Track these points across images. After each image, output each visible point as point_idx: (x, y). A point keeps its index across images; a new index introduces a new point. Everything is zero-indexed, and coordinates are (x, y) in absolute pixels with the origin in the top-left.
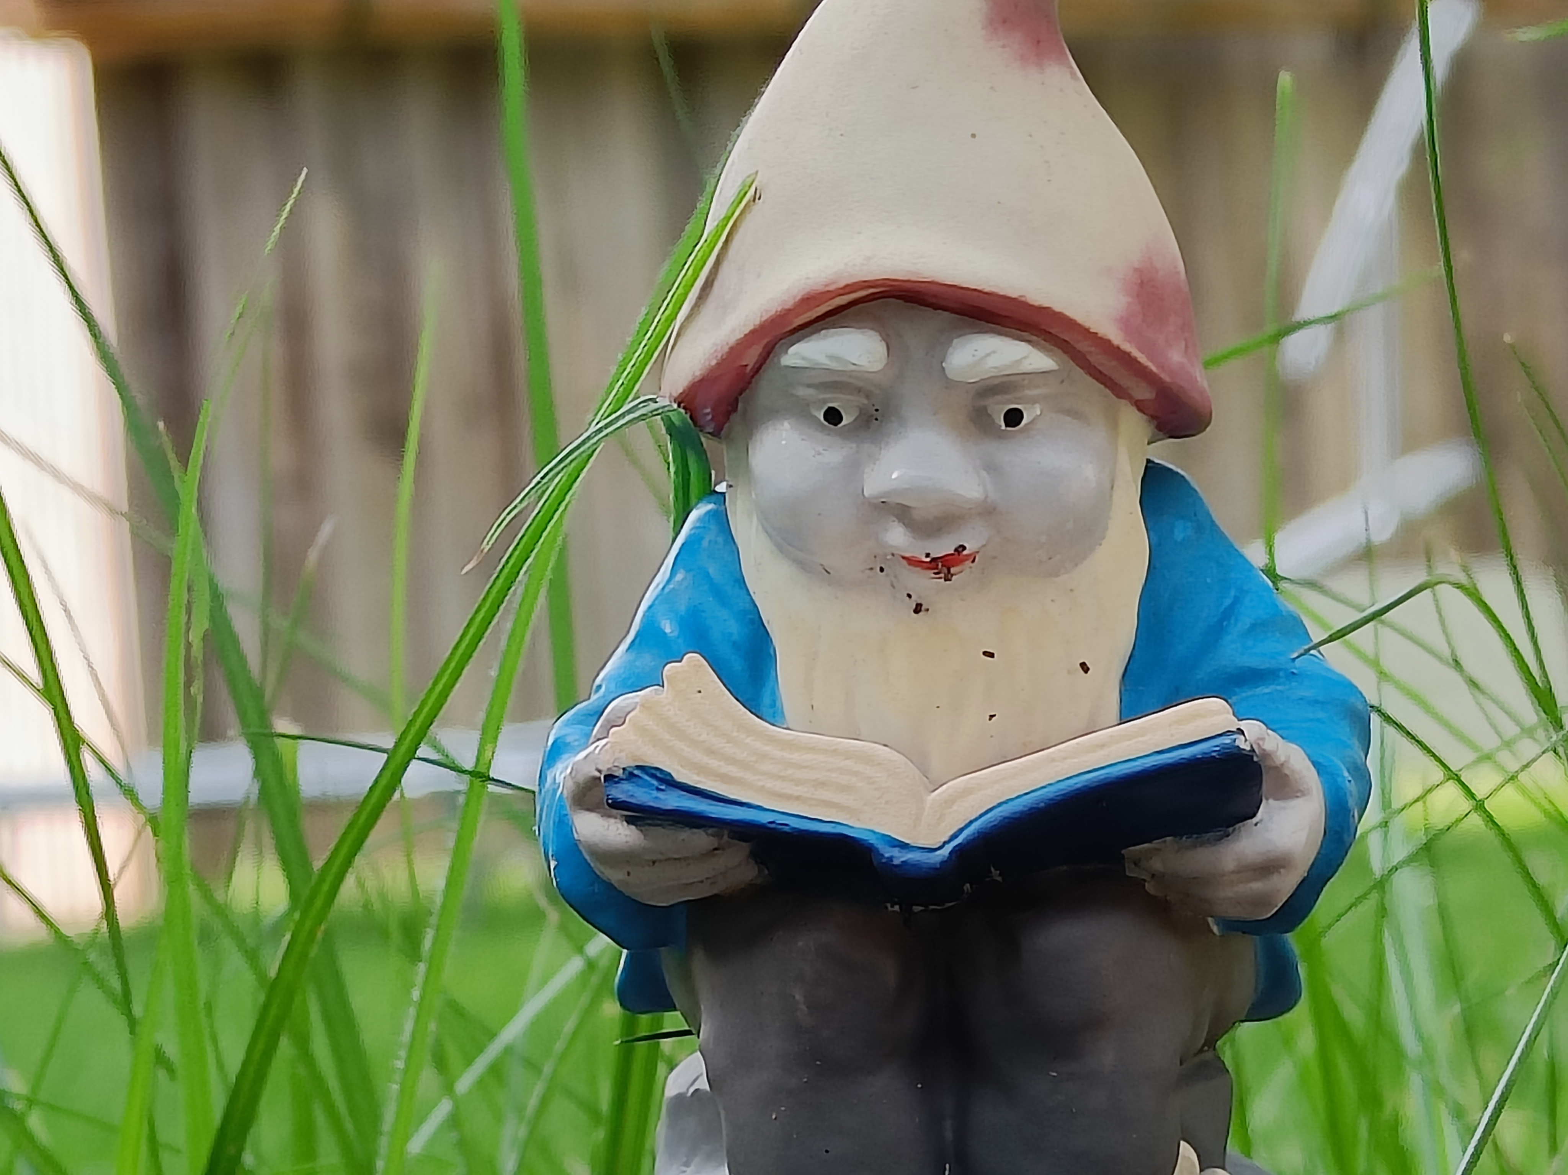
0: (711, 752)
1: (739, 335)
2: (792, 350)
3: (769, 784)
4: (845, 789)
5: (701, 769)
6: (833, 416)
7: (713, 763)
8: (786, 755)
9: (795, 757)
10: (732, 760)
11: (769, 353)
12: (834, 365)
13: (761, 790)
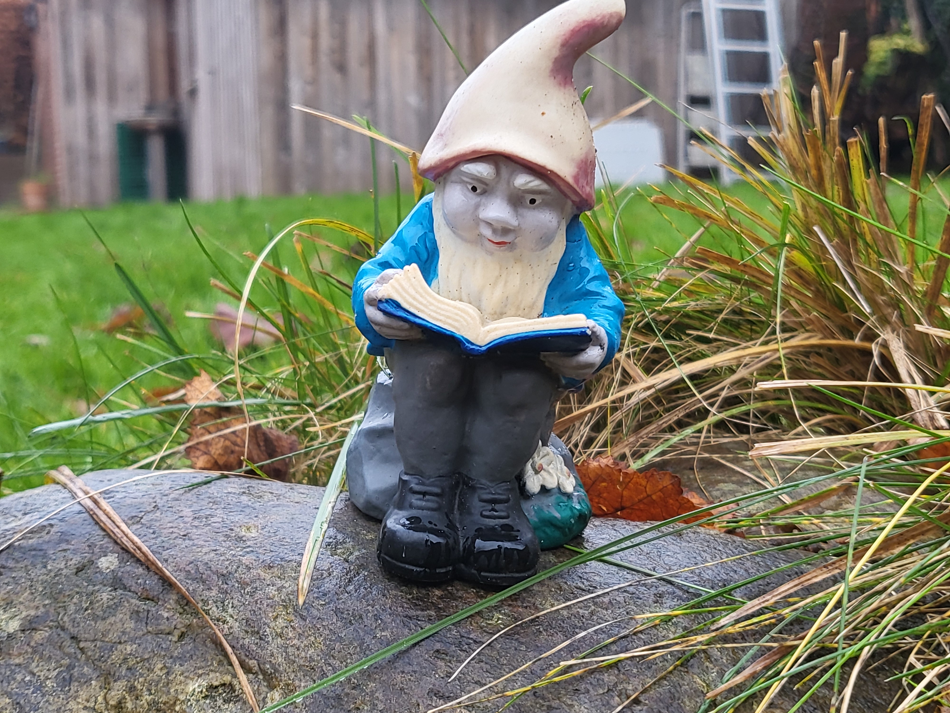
0: (414, 299)
1: (449, 157)
2: (466, 166)
3: (432, 314)
4: (457, 321)
5: (411, 305)
6: (474, 189)
7: (415, 303)
8: (440, 305)
9: (443, 306)
10: (421, 303)
11: (457, 165)
12: (479, 175)
13: (429, 315)
